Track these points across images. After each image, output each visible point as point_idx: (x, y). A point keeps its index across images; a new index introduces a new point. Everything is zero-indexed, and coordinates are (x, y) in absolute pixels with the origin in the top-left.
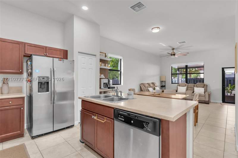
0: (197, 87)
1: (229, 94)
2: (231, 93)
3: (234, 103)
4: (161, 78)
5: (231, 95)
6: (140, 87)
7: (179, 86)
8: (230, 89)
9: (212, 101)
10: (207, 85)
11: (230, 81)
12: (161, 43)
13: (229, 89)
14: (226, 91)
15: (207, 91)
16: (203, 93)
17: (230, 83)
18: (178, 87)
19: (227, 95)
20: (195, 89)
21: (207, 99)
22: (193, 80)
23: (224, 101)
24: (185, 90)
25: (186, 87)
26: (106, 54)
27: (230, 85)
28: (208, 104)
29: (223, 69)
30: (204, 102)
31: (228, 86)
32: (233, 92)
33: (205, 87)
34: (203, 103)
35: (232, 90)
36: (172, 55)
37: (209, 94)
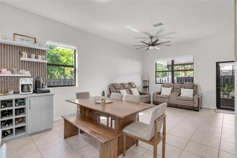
0: (185, 88)
1: (226, 97)
2: (228, 95)
3: (233, 110)
4: (143, 76)
5: (229, 98)
6: (110, 89)
7: (164, 87)
8: (228, 90)
9: (203, 107)
10: (197, 86)
11: (227, 79)
12: (128, 27)
13: (226, 90)
14: (221, 93)
15: (196, 93)
16: (192, 97)
17: (227, 83)
18: (162, 88)
19: (223, 97)
20: (183, 90)
21: (196, 105)
22: (185, 80)
23: (219, 106)
24: (170, 92)
25: (171, 88)
26: (35, 39)
27: (226, 85)
28: (198, 111)
29: (217, 64)
30: (192, 108)
31: (224, 86)
32: (231, 94)
33: (195, 88)
34: (191, 110)
35: (229, 92)
36: (149, 45)
37: (199, 98)
